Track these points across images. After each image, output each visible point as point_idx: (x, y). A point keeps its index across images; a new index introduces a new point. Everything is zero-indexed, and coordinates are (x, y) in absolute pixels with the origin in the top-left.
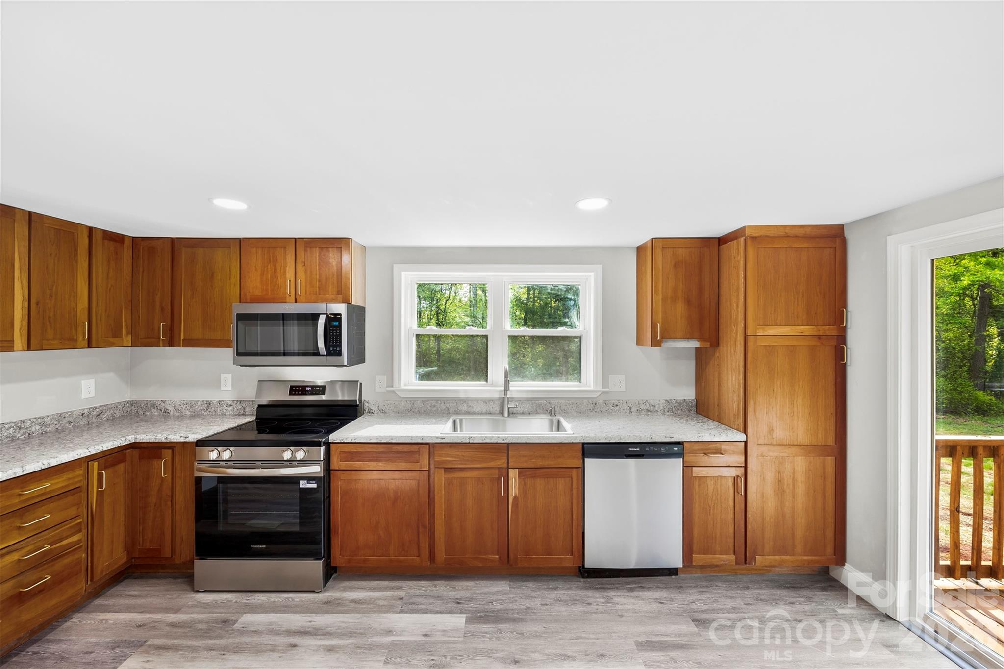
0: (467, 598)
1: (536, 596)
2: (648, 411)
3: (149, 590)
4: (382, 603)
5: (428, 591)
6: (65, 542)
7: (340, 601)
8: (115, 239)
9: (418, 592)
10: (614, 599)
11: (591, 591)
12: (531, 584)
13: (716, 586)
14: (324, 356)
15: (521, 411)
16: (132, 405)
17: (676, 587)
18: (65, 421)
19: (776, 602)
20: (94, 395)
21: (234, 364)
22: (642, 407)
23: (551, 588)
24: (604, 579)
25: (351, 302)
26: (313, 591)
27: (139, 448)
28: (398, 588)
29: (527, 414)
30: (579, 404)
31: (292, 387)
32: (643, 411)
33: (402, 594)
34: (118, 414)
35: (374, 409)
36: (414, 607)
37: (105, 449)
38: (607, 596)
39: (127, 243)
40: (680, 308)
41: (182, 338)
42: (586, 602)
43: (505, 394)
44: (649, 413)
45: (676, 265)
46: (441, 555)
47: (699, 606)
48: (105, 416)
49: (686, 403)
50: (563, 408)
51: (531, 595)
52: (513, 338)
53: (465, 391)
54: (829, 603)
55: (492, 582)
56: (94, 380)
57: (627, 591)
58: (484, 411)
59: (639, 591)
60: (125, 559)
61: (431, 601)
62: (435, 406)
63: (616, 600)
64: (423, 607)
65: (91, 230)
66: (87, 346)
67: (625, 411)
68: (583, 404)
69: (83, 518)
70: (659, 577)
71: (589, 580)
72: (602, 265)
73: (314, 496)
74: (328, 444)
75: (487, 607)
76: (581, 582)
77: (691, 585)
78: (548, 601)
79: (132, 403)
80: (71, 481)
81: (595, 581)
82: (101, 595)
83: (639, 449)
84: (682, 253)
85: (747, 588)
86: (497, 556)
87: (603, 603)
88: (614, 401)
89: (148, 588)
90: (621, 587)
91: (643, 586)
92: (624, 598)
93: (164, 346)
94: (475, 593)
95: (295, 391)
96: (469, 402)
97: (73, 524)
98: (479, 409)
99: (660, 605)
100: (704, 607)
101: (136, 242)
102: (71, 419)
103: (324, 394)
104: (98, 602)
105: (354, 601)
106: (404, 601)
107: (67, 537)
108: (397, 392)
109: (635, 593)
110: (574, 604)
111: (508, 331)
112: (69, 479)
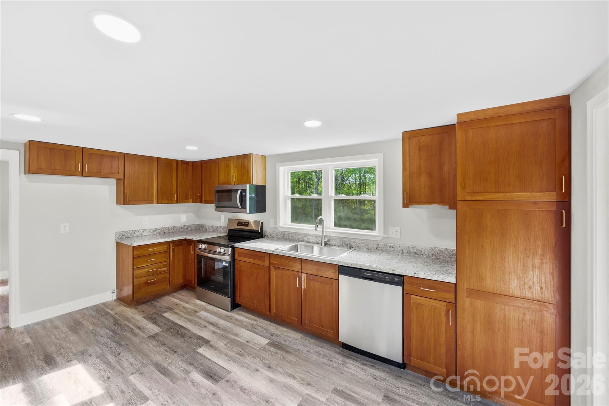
0: (277, 335)
1: (309, 346)
2: (416, 253)
3: (187, 295)
4: (245, 324)
5: (266, 326)
6: (161, 269)
7: (232, 318)
8: (186, 163)
9: (261, 325)
10: (348, 364)
11: (339, 355)
12: (312, 341)
14: (240, 208)
15: (334, 244)
16: (198, 225)
17: (397, 375)
18: (175, 229)
20: (185, 221)
21: (215, 211)
22: (411, 250)
23: (320, 346)
24: (354, 353)
25: (252, 184)
26: (227, 311)
27: (187, 241)
28: (256, 320)
29: (337, 246)
30: (368, 243)
31: (238, 222)
32: (412, 254)
33: (255, 323)
34: (193, 229)
35: (269, 235)
36: (254, 330)
37: (175, 240)
38: (346, 361)
39: (190, 164)
40: (424, 180)
41: (204, 200)
42: (331, 359)
43: (323, 233)
44: (417, 256)
45: (420, 149)
46: (273, 311)
47: (399, 391)
48: (189, 229)
49: (448, 251)
50: (358, 245)
51: (307, 345)
52: (336, 201)
53: (307, 230)
55: (295, 333)
56: (185, 215)
57: (361, 364)
58: (315, 242)
59: (368, 367)
60: (182, 281)
61: (263, 330)
62: (293, 237)
63: (349, 365)
64: (257, 331)
65: (177, 161)
66: (176, 202)
67: (398, 252)
68: (370, 244)
69: (168, 262)
70: (391, 366)
71: (345, 350)
72: (383, 153)
73: (227, 269)
74: (233, 248)
75: (281, 341)
76: (339, 349)
77: (409, 378)
78: (311, 351)
79: (199, 225)
80: (163, 249)
81: (348, 352)
82: (176, 292)
83: (371, 275)
84: (425, 139)
86: (297, 319)
87: (339, 364)
88: (391, 244)
89: (187, 294)
90: (359, 361)
91: (374, 365)
92: (355, 366)
93: (199, 203)
94: (283, 334)
95: (239, 224)
96: (308, 236)
97: (164, 264)
98: (313, 240)
99: (373, 379)
100: (402, 393)
101: (193, 163)
102: (178, 229)
103: (248, 226)
104: (174, 294)
105: (237, 320)
106: (253, 326)
107: (162, 268)
108: (278, 228)
109: (365, 367)
110: (323, 357)
111: (333, 197)
112: (163, 248)
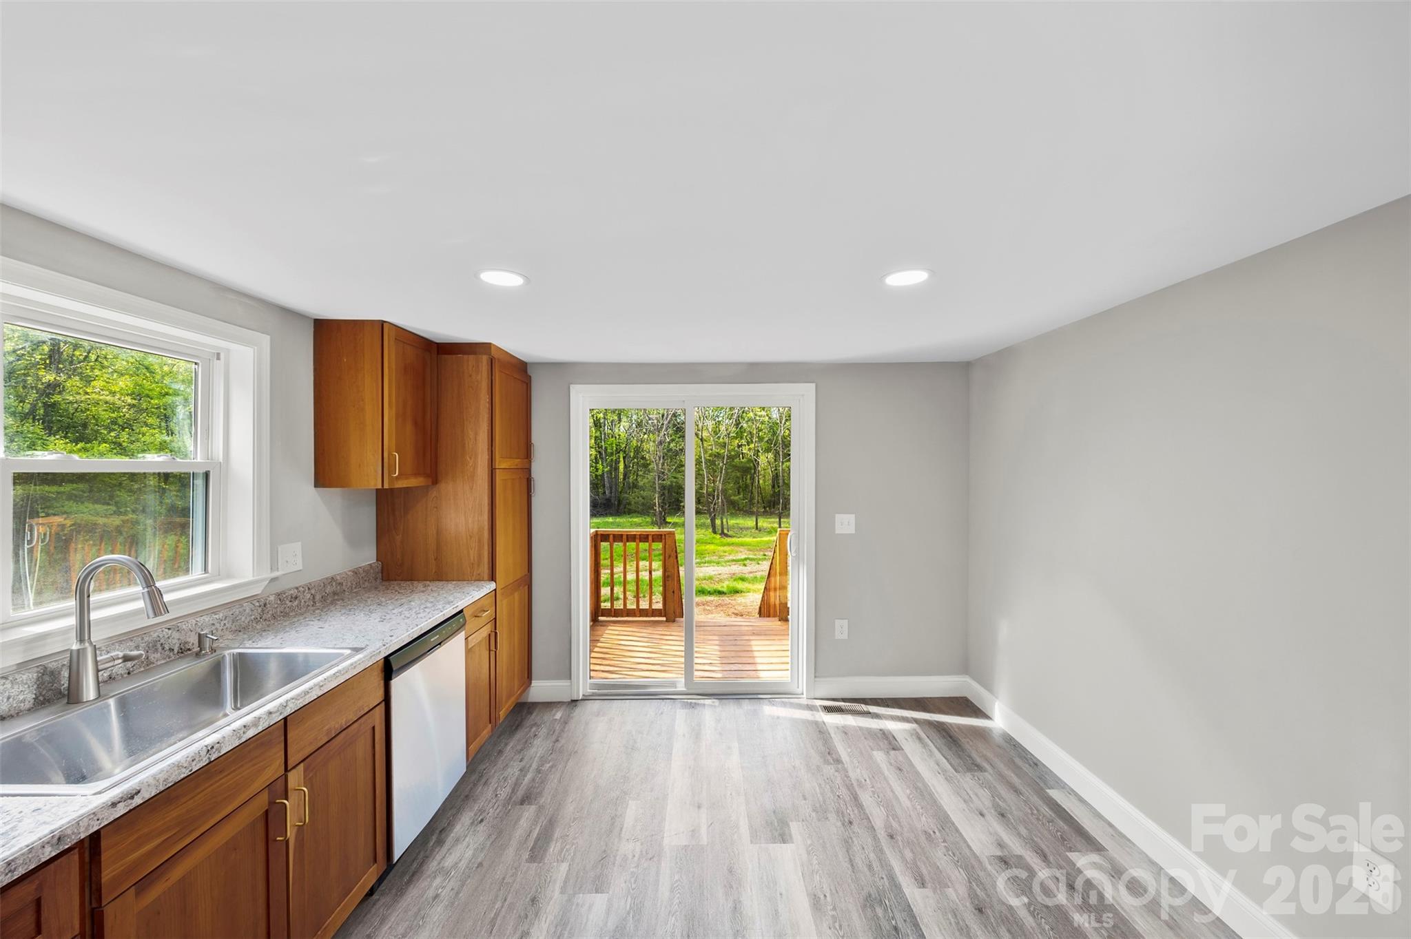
2: (335, 594)
10: (445, 866)
13: (485, 770)
17: (463, 800)
19: (527, 744)
22: (329, 589)
30: (237, 613)
42: (432, 900)
47: (503, 793)
49: (373, 569)
54: (545, 718)
57: (438, 848)
59: (447, 836)
63: (447, 865)
68: (245, 611)
72: (268, 337)
77: (469, 787)
83: (438, 636)
84: (411, 353)
85: (500, 752)
87: (445, 880)
92: (451, 854)
99: (483, 824)
100: (508, 789)
110: (424, 918)
